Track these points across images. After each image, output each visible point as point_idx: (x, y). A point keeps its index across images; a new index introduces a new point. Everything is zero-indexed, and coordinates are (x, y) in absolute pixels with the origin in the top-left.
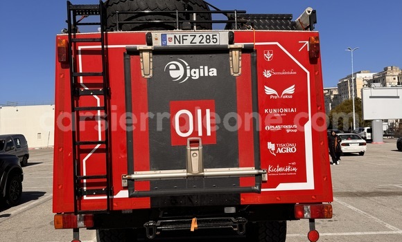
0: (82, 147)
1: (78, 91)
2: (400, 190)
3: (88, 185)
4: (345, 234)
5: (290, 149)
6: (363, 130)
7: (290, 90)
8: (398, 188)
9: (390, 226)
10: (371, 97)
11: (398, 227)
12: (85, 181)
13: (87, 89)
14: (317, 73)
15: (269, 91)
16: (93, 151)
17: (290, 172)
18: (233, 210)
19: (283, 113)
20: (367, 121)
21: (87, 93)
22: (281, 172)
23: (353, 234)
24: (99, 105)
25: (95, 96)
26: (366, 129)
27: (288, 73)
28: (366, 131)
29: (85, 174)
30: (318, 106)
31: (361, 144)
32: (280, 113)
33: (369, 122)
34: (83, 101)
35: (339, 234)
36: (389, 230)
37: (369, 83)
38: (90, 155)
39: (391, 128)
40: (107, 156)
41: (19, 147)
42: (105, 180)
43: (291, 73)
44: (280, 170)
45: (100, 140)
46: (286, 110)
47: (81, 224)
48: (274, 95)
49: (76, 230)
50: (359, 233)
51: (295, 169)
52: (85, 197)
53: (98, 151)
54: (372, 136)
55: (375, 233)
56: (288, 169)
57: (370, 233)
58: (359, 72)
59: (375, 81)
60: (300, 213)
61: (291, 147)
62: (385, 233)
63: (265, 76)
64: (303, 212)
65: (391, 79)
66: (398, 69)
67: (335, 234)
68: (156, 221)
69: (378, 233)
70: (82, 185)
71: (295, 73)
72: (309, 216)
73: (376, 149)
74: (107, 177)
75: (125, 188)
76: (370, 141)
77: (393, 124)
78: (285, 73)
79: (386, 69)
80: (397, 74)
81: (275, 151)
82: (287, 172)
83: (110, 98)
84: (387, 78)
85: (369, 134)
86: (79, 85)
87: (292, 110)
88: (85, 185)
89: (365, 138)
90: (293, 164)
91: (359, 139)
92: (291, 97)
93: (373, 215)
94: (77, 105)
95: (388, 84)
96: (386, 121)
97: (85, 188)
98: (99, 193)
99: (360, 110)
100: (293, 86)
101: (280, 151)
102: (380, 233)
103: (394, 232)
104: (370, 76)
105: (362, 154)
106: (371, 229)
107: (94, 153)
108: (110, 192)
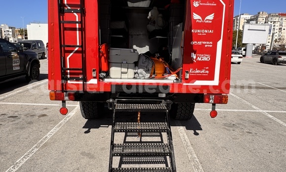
0: (67, 49)
1: (63, 9)
2: (261, 86)
3: (71, 74)
4: (228, 110)
5: (206, 58)
6: (241, 49)
7: (211, 17)
8: (260, 84)
9: (255, 107)
10: (249, 30)
11: (260, 108)
12: (68, 71)
13: (69, 8)
14: (230, 6)
15: (196, 17)
16: (74, 52)
17: (204, 73)
18: (164, 95)
19: (204, 33)
20: (243, 44)
21: (69, 11)
22: (199, 73)
23: (232, 110)
24: (77, 20)
25: (75, 14)
26: (243, 48)
27: (211, 4)
28: (242, 50)
29: (68, 67)
30: (228, 30)
31: (240, 57)
32: (202, 33)
33: (245, 45)
34: (67, 17)
35: (224, 110)
36: (255, 109)
37: (248, 21)
38: (71, 54)
39: (257, 49)
40: (83, 56)
41: (39, 48)
42: (81, 72)
43: (213, 5)
44: (197, 71)
45: (78, 44)
46: (206, 31)
47: (66, 98)
48: (199, 20)
49: (64, 102)
50: (236, 110)
51: (207, 72)
52: (69, 82)
53: (77, 52)
54: (245, 53)
55: (246, 111)
56: (203, 71)
57: (243, 111)
58: (243, 14)
59: (251, 20)
60: (207, 100)
61: (207, 57)
62: (252, 111)
63: (195, 5)
64: (209, 99)
65: (261, 20)
66: (266, 13)
67: (222, 110)
68: (114, 99)
69: (247, 111)
70: (67, 74)
71: (215, 5)
72: (213, 102)
73: (247, 61)
74: (82, 70)
75: (94, 78)
76: (244, 56)
77: (258, 46)
78: (209, 4)
79: (259, 13)
80: (265, 16)
81: (196, 59)
82: (202, 73)
83: (85, 16)
84: (259, 18)
85: (245, 52)
86: (64, 6)
87: (210, 31)
88: (69, 74)
89: (242, 54)
90: (207, 68)
91: (239, 54)
92: (211, 22)
93: (245, 100)
94: (63, 20)
95: (259, 22)
96: (254, 44)
97: (69, 76)
98: (78, 80)
99: (241, 37)
100: (213, 14)
101: (199, 59)
102: (249, 111)
103: (257, 111)
104: (249, 17)
105: (239, 63)
106: (243, 108)
107: (74, 53)
108: (85, 80)
